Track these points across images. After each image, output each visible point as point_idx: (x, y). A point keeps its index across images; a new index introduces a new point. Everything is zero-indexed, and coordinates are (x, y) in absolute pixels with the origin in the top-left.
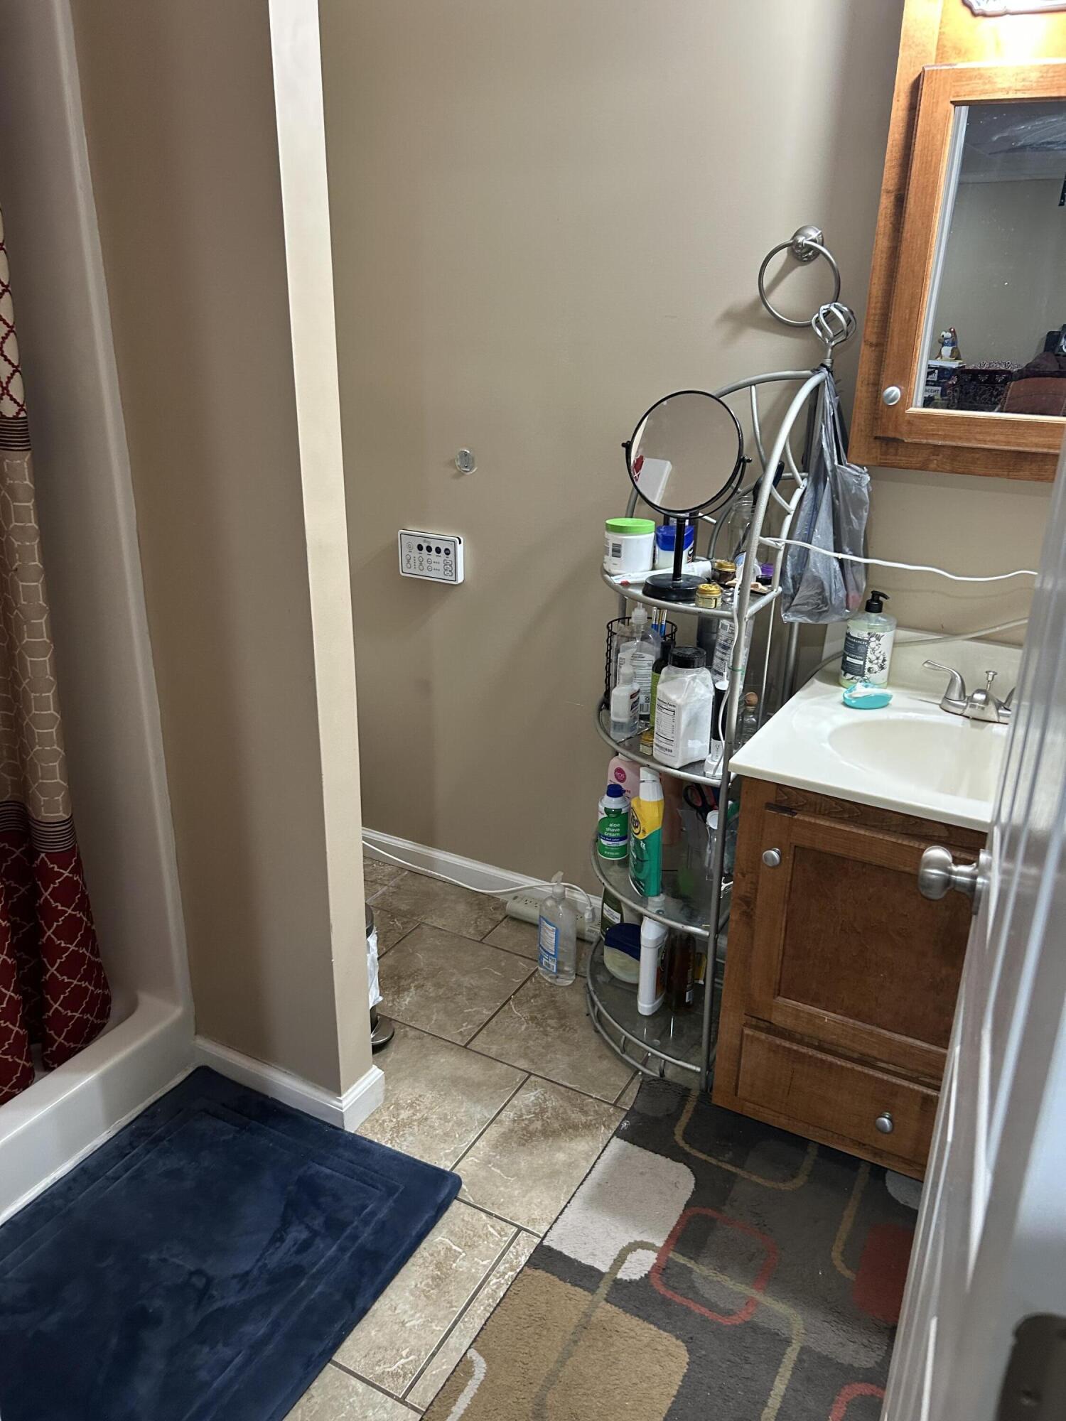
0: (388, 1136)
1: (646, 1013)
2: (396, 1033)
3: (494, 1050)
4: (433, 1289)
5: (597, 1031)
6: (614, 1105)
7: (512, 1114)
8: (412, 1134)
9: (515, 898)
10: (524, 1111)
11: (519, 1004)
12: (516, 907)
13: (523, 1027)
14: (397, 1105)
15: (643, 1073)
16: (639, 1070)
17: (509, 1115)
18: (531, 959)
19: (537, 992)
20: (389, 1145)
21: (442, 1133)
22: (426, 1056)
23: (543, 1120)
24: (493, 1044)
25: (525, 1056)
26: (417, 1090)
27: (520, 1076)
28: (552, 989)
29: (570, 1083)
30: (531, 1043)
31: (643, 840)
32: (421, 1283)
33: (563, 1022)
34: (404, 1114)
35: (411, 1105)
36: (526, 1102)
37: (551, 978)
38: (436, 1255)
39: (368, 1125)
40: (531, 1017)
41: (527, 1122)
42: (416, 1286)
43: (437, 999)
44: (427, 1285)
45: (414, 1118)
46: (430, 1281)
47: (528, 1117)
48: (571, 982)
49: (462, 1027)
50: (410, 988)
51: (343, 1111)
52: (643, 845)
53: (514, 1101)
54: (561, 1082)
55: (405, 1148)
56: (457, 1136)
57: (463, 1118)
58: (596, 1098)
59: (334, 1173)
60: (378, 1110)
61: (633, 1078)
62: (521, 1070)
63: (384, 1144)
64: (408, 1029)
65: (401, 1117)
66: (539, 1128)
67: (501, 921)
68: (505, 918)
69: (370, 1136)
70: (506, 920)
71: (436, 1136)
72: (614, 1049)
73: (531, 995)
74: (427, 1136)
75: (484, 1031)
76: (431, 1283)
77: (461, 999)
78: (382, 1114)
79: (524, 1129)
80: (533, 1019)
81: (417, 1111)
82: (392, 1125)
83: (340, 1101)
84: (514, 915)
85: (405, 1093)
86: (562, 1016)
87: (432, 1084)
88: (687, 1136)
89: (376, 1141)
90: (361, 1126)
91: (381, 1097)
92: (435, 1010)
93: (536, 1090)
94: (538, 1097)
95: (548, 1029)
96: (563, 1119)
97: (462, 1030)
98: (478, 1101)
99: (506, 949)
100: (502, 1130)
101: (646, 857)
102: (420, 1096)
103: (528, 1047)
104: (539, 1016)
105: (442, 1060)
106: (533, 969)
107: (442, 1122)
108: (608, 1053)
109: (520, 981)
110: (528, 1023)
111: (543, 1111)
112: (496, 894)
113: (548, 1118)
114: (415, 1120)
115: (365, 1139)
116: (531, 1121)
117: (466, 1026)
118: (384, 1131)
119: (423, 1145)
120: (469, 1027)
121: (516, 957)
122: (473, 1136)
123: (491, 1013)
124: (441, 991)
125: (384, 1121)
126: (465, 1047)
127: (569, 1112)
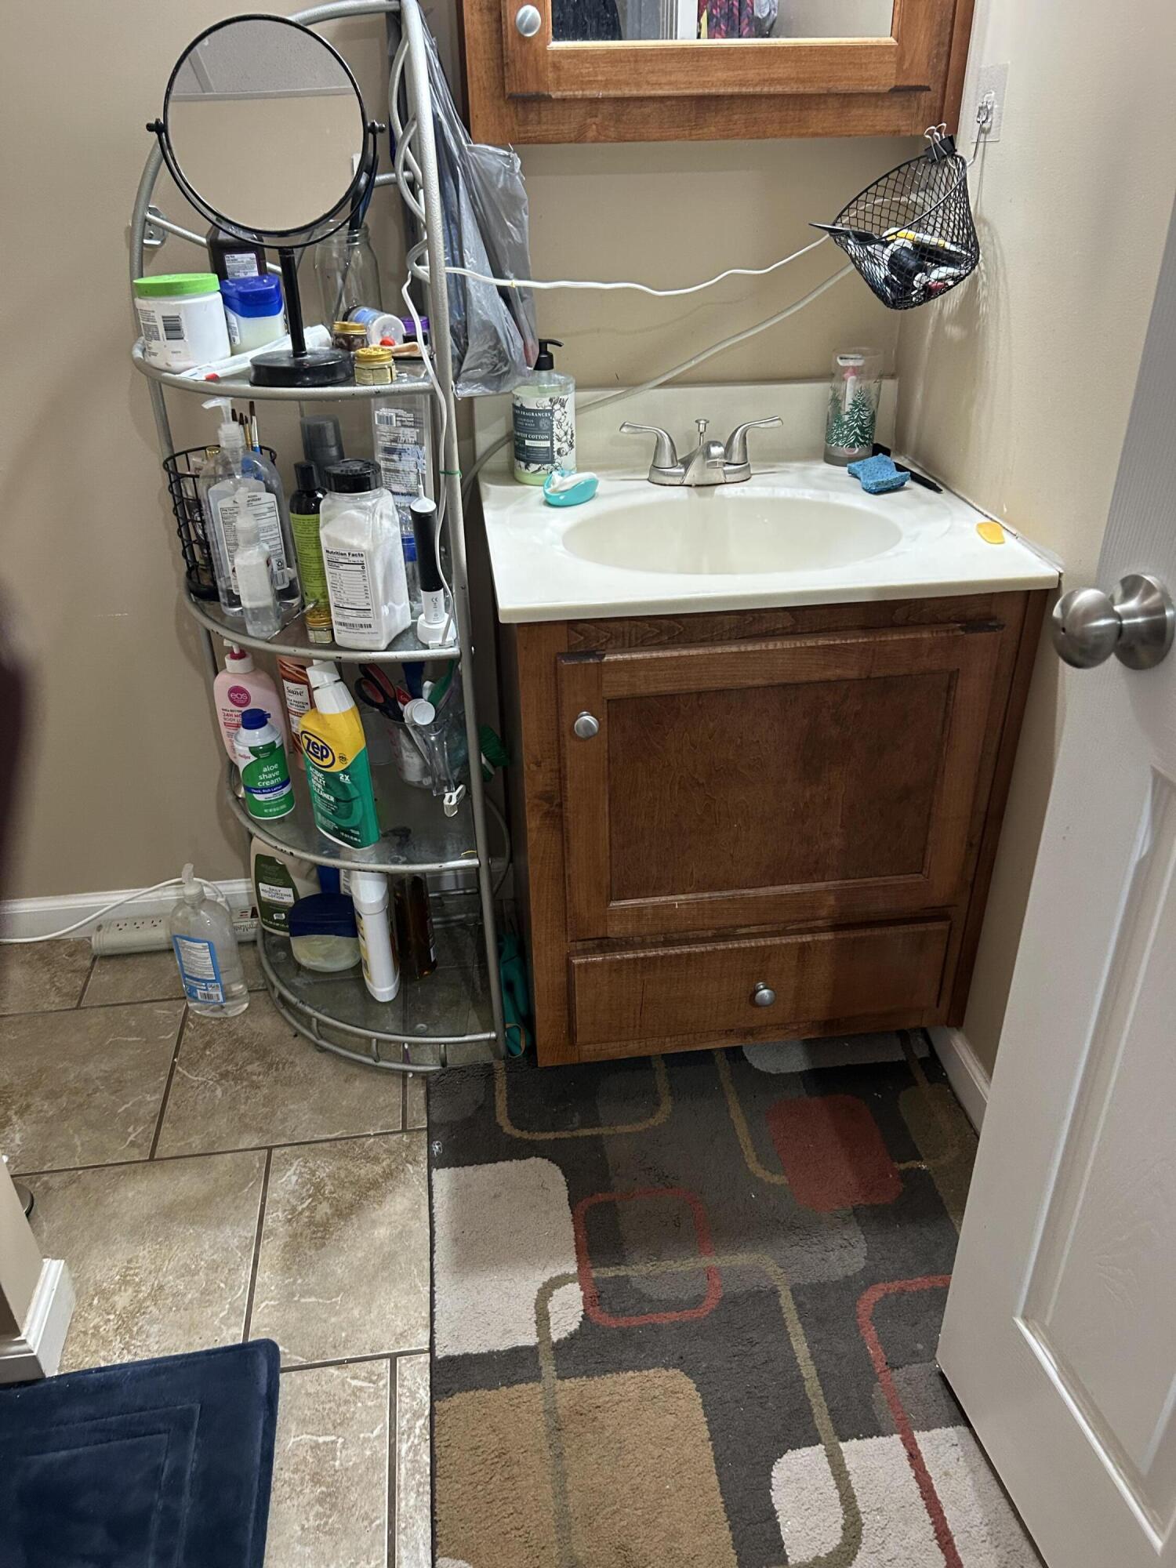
0: (117, 1344)
3: (197, 1143)
4: (330, 1516)
5: (323, 1050)
6: (404, 1130)
7: (280, 1214)
8: (151, 1322)
9: (99, 928)
10: (294, 1201)
11: (192, 1065)
12: (110, 940)
13: (219, 1092)
14: (102, 1293)
15: (414, 1073)
16: (405, 1073)
17: (275, 1218)
18: (171, 999)
19: (208, 1038)
20: (127, 1358)
21: (197, 1295)
22: (99, 1202)
23: (328, 1199)
24: (190, 1135)
25: (246, 1128)
26: (119, 1256)
27: (257, 1160)
28: (225, 1026)
29: (330, 1133)
30: (243, 1108)
31: (344, 772)
32: (307, 1519)
33: (269, 1059)
34: (122, 1300)
35: (125, 1282)
36: (290, 1187)
37: (213, 1011)
38: (302, 1467)
39: (74, 1348)
40: (221, 1075)
41: (307, 1214)
42: (303, 1528)
43: (64, 1115)
44: (318, 1516)
45: (141, 1296)
46: (318, 1508)
47: (304, 1206)
48: (246, 1006)
49: (130, 1134)
50: (10, 1119)
51: (35, 1354)
52: (345, 779)
53: (272, 1195)
54: (317, 1137)
55: (156, 1348)
56: (222, 1285)
57: (215, 1257)
58: (375, 1135)
59: (75, 1452)
60: (76, 1317)
61: (405, 1086)
62: (253, 1149)
63: (118, 1362)
64: (45, 1178)
65: (119, 1307)
66: (329, 1211)
67: (92, 968)
68: (94, 960)
69: (89, 1362)
70: (97, 963)
71: (191, 1302)
72: (360, 1062)
73: (201, 1046)
74: (178, 1310)
75: (165, 1125)
76: (321, 1510)
77: (103, 1098)
78: (86, 1319)
79: (311, 1223)
80: (224, 1075)
81: (138, 1284)
82: (112, 1325)
83: (24, 1342)
84: (108, 952)
85: (105, 1268)
86: (261, 1053)
87: (136, 1232)
88: (516, 1121)
89: (103, 1364)
90: (63, 1355)
91: (72, 1295)
92: (71, 1132)
93: (291, 1164)
94: (301, 1173)
95: (255, 1078)
96: (351, 1183)
97: (131, 1138)
98: (220, 1223)
99: (124, 1001)
100: (280, 1242)
101: (354, 793)
102: (130, 1261)
103: (244, 1115)
104: (229, 1068)
105: (130, 1195)
106: (181, 1011)
107: (187, 1279)
108: (356, 1071)
109: (171, 1036)
110: (221, 1085)
111: (319, 1187)
112: (64, 934)
113: (331, 1193)
114: (145, 1299)
115: (89, 1371)
116: (312, 1209)
117: (134, 1129)
118: (106, 1342)
119: (180, 1327)
120: (140, 1130)
121: (145, 1006)
122: (245, 1274)
123: (159, 1096)
124: (63, 1101)
125: (97, 1328)
126: (152, 1159)
127: (355, 1170)
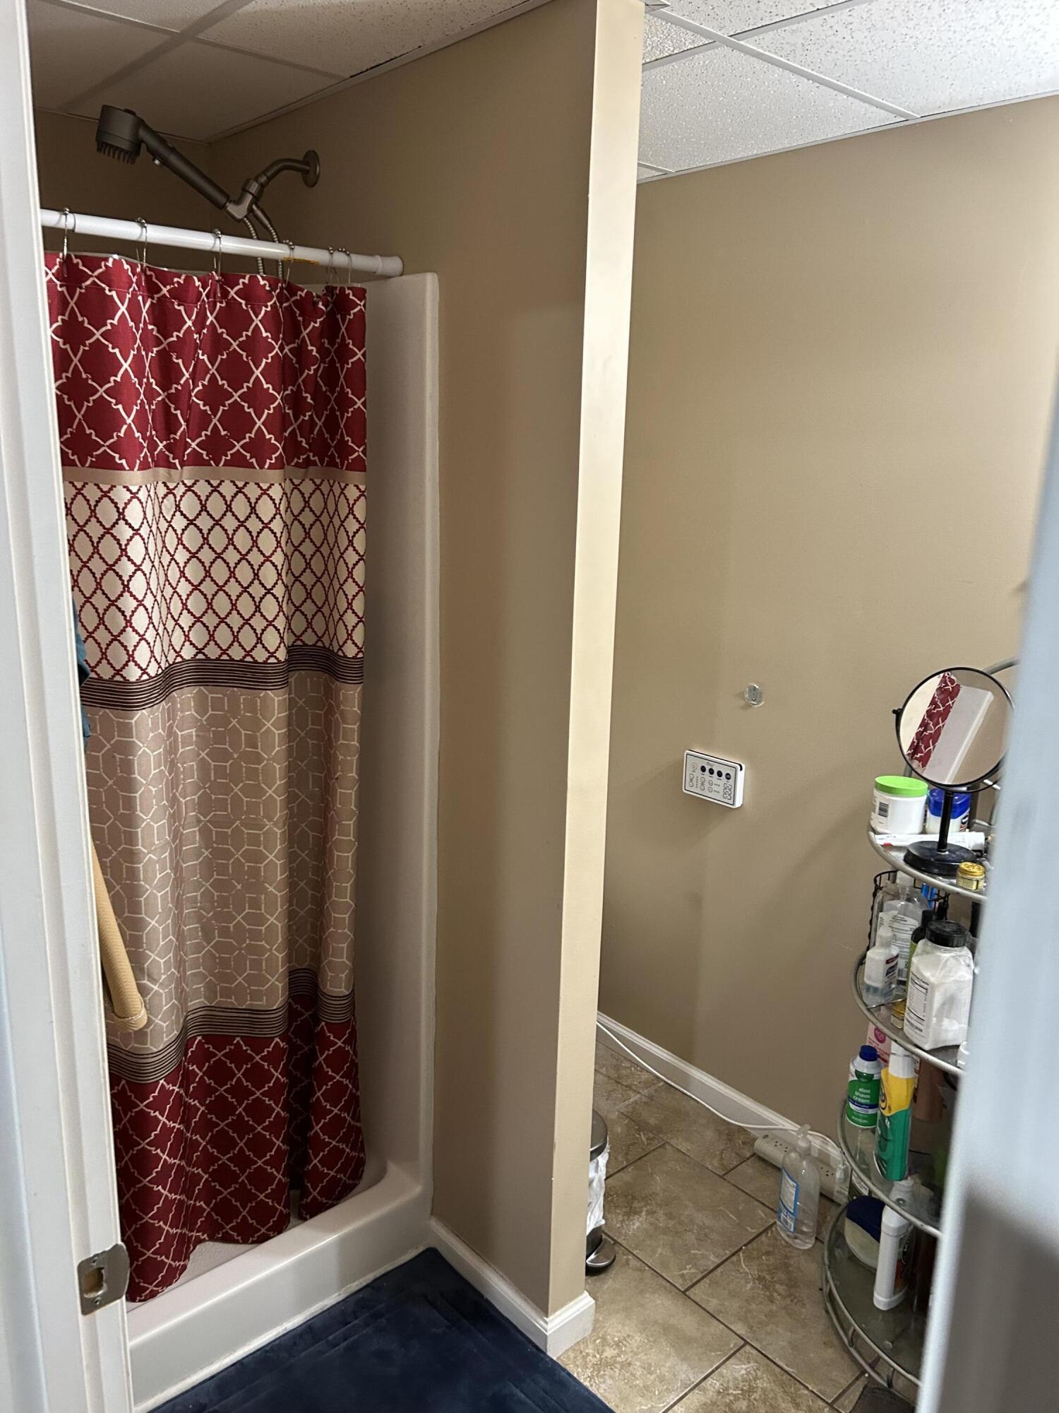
0: (588, 1372)
1: (881, 1307)
2: (617, 1259)
3: (712, 1305)
5: (827, 1312)
6: (831, 1405)
7: (718, 1384)
8: (612, 1377)
9: (766, 1136)
10: (731, 1384)
11: (749, 1258)
12: (766, 1147)
13: (749, 1286)
14: (604, 1339)
15: (870, 1375)
16: (864, 1372)
17: (714, 1384)
18: (772, 1210)
19: (771, 1249)
20: (587, 1384)
21: (641, 1385)
22: (642, 1292)
23: (750, 1401)
24: (713, 1297)
25: (744, 1319)
26: (626, 1328)
27: (734, 1342)
28: (787, 1250)
29: (787, 1365)
30: (754, 1306)
31: (888, 1117)
33: (793, 1291)
34: (609, 1353)
35: (617, 1344)
36: (737, 1375)
37: (788, 1236)
39: (572, 1355)
40: (759, 1276)
41: (732, 1398)
43: (666, 1231)
45: (618, 1359)
47: (734, 1392)
48: (809, 1246)
49: (686, 1269)
50: (641, 1212)
51: (548, 1334)
52: (888, 1123)
53: (723, 1370)
54: (777, 1361)
55: (602, 1391)
56: (657, 1392)
57: (667, 1374)
58: (812, 1392)
59: (527, 1400)
60: (584, 1341)
61: (857, 1379)
62: (736, 1334)
63: (582, 1381)
64: (630, 1257)
65: (605, 1354)
66: (744, 1408)
67: (748, 1159)
68: (754, 1155)
69: (571, 1368)
70: (753, 1158)
71: (636, 1386)
72: (841, 1338)
73: (764, 1251)
74: (627, 1384)
75: (706, 1280)
78: (587, 1346)
79: (729, 1405)
80: (760, 1279)
81: (621, 1352)
82: (594, 1361)
83: (546, 1323)
84: (761, 1155)
85: (616, 1328)
86: (792, 1284)
87: (644, 1325)
89: (575, 1375)
90: (564, 1353)
91: (590, 1327)
92: (661, 1243)
93: (749, 1362)
94: (749, 1372)
95: (775, 1294)
96: (771, 1405)
97: (685, 1272)
98: (684, 1359)
99: (747, 1191)
100: (703, 1399)
101: (890, 1137)
102: (629, 1336)
103: (750, 1311)
104: (767, 1277)
105: (659, 1302)
106: (772, 1221)
107: (645, 1372)
108: (836, 1342)
109: (755, 1232)
110: (754, 1283)
111: (752, 1390)
112: (751, 1128)
113: (755, 1399)
114: (619, 1362)
115: (564, 1370)
116: (737, 1398)
117: (690, 1269)
118: (585, 1366)
119: (620, 1393)
120: (693, 1271)
121: (756, 1203)
122: (673, 1398)
123: (718, 1261)
124: (671, 1223)
125: (588, 1354)
126: (684, 1293)
127: (780, 1400)
